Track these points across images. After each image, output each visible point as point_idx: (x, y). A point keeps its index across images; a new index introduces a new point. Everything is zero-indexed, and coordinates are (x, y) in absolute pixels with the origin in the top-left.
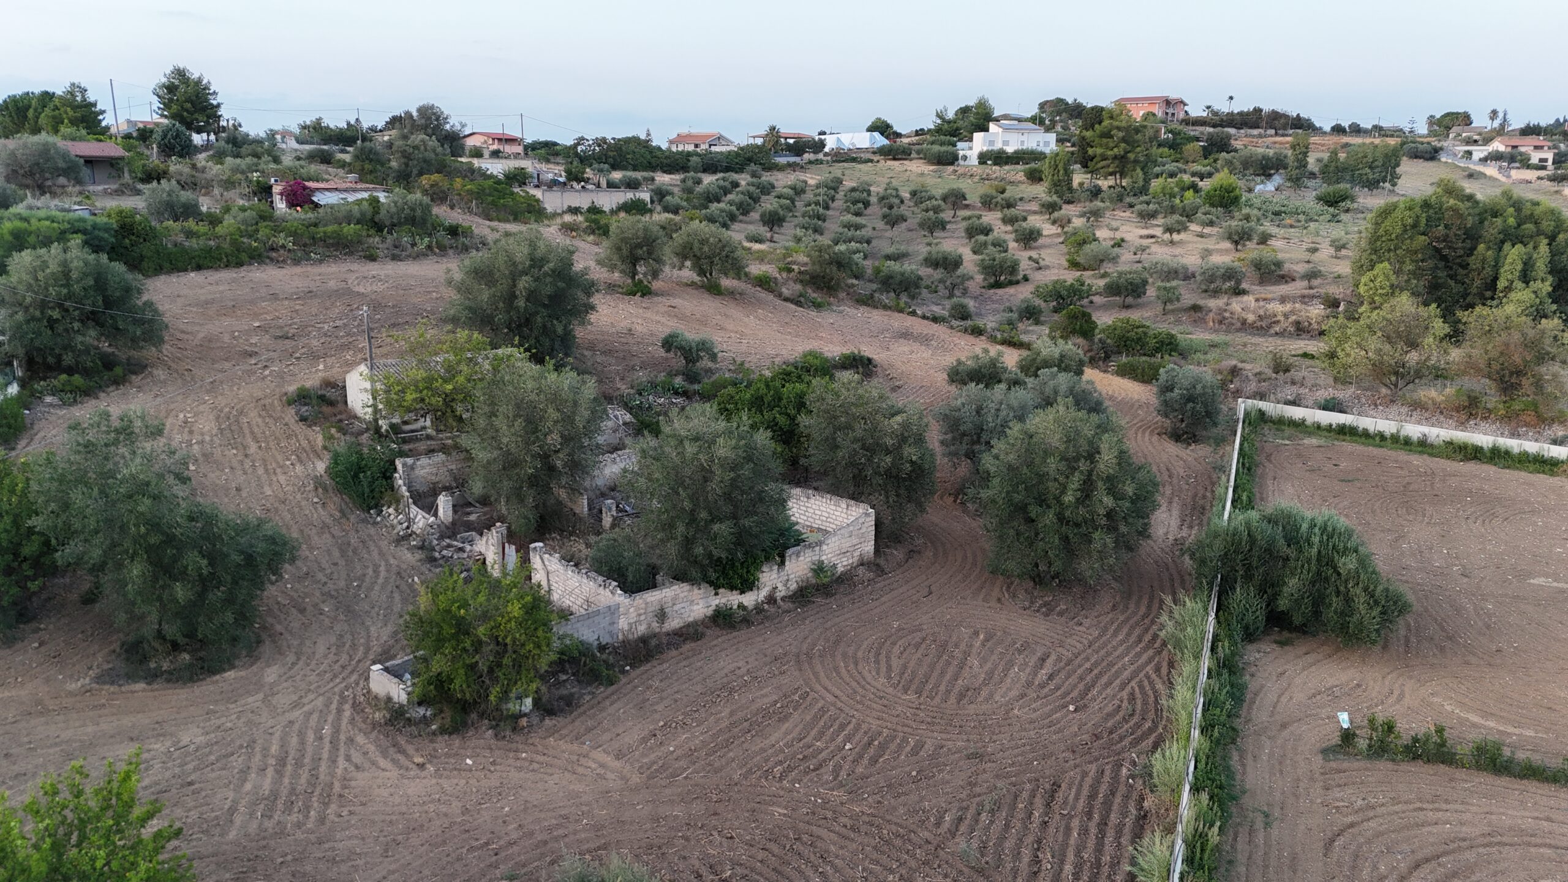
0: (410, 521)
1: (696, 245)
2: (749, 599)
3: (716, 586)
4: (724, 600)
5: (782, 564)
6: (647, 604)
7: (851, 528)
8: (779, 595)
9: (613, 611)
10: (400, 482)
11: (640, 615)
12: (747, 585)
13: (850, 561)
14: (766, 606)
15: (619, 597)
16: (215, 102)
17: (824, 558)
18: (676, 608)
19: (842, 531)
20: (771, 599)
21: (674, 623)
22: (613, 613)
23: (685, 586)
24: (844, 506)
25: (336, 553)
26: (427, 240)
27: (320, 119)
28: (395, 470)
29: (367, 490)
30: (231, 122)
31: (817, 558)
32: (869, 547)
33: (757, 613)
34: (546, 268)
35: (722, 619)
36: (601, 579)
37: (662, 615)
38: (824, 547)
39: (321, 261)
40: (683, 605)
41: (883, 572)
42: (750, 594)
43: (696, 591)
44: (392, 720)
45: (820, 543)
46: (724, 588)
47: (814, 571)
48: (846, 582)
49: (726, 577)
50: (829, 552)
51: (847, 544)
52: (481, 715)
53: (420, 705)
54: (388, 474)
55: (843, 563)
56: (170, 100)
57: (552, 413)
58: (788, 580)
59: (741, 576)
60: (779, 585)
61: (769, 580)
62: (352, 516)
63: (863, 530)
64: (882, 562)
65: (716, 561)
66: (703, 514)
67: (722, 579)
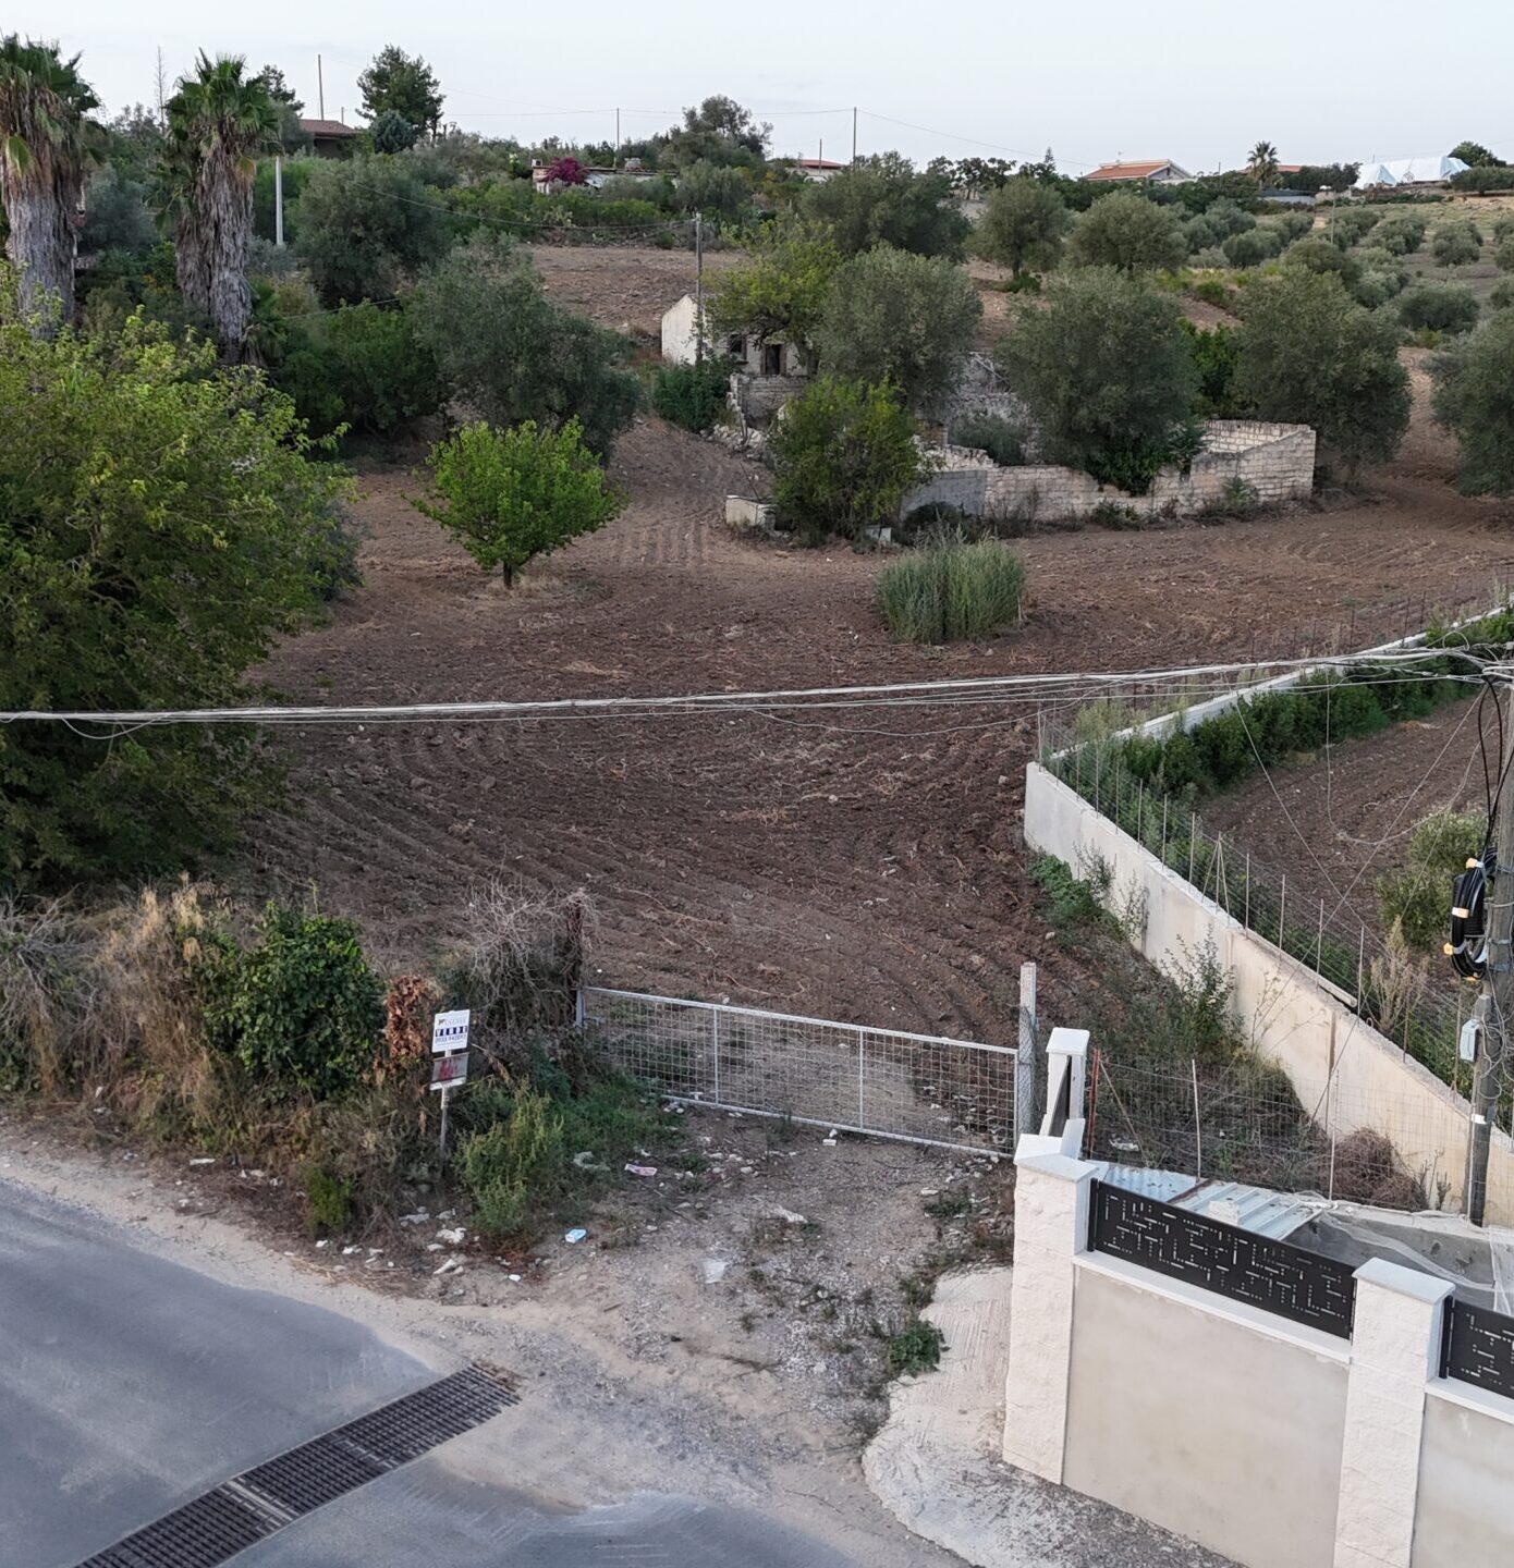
0: (746, 438)
1: (1112, 224)
2: (1141, 506)
3: (1103, 480)
4: (1110, 500)
5: (1186, 471)
6: (1017, 480)
7: (1282, 448)
8: (1180, 511)
9: (979, 477)
10: (734, 401)
11: (1009, 492)
12: (1139, 487)
13: (1278, 491)
14: (1161, 518)
15: (988, 465)
17: (1242, 477)
18: (1052, 495)
19: (1269, 449)
20: (1169, 512)
21: (1046, 514)
22: (979, 481)
23: (1063, 471)
24: (1277, 432)
28: (729, 389)
29: (697, 408)
31: (1232, 475)
32: (1305, 479)
33: (1151, 522)
35: (1106, 519)
36: (966, 450)
37: (1034, 497)
38: (1243, 463)
39: (604, 245)
40: (1059, 494)
41: (1321, 510)
42: (1143, 499)
43: (1076, 481)
44: (750, 535)
45: (1238, 456)
46: (1111, 483)
47: (1228, 491)
48: (1271, 512)
49: (1114, 465)
50: (1249, 472)
51: (1275, 467)
52: (839, 534)
53: (777, 528)
54: (721, 391)
55: (1268, 491)
56: (379, 93)
57: (918, 297)
58: (1191, 495)
59: (1132, 469)
60: (1181, 498)
61: (1168, 488)
62: (681, 436)
63: (1298, 454)
64: (1322, 501)
65: (1101, 432)
66: (1091, 373)
67: (1108, 468)
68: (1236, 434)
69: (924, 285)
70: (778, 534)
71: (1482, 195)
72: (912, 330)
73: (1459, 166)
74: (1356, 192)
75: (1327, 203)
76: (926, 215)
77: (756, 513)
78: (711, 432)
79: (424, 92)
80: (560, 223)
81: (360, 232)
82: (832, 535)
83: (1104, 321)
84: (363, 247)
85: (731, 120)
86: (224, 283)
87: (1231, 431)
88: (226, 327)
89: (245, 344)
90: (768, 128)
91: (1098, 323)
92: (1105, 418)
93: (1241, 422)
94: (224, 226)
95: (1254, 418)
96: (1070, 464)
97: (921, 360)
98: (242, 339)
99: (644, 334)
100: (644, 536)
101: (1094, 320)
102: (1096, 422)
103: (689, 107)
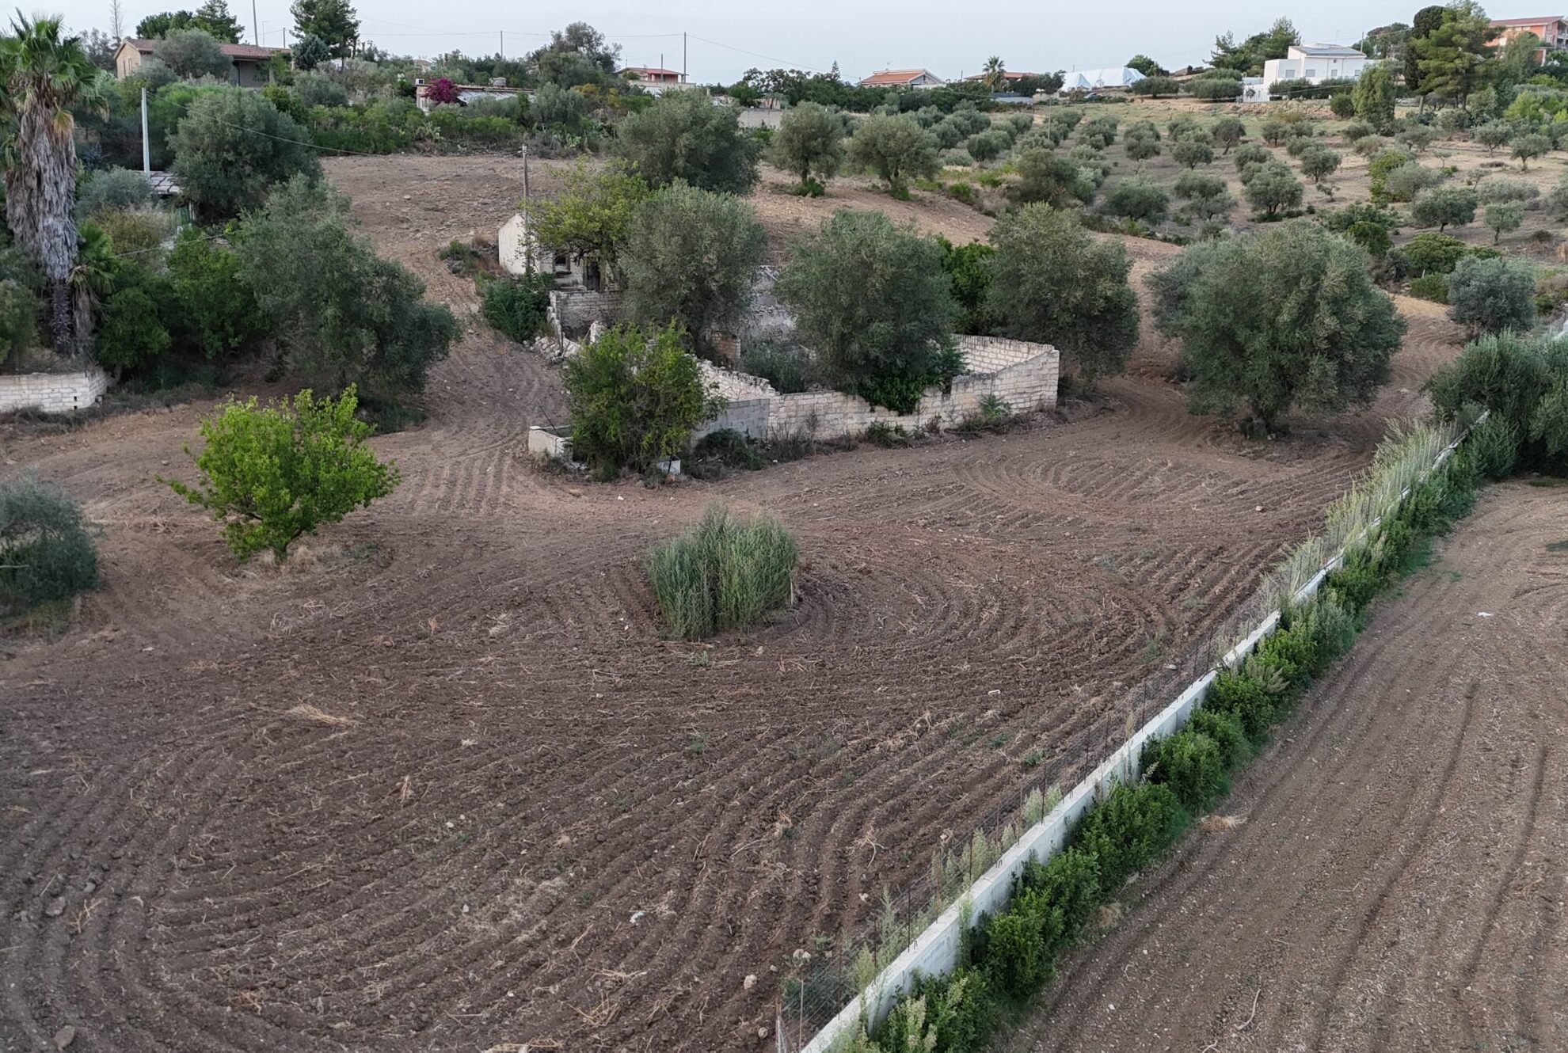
0: (562, 350)
1: (881, 140)
2: (908, 423)
3: (872, 400)
4: (880, 420)
5: (947, 391)
6: (798, 406)
7: (1030, 367)
8: (942, 426)
9: (763, 405)
10: (554, 315)
11: (790, 417)
12: (906, 406)
13: (1028, 405)
14: (927, 434)
15: (770, 394)
16: (353, 21)
17: (996, 394)
18: (829, 417)
19: (1020, 368)
20: (933, 428)
21: (824, 434)
22: (763, 408)
23: (839, 396)
24: (1025, 350)
25: (492, 369)
26: (578, 138)
27: (458, 52)
28: (549, 304)
29: (521, 321)
30: (367, 47)
31: (988, 392)
32: (1051, 393)
33: (917, 438)
34: (708, 126)
35: (878, 437)
36: (752, 378)
37: (813, 421)
38: (997, 382)
39: (468, 154)
40: (835, 416)
41: (1066, 420)
42: (910, 417)
43: (850, 404)
44: (551, 467)
45: (992, 376)
46: (881, 404)
47: (985, 407)
48: (1020, 424)
49: (883, 390)
50: (1002, 390)
51: (1024, 385)
52: (632, 467)
53: (575, 459)
54: (542, 305)
55: (1018, 406)
56: (308, 19)
57: (710, 232)
58: (953, 411)
59: (900, 393)
60: (943, 415)
61: (932, 406)
62: (506, 346)
63: (1045, 372)
64: (1065, 410)
65: (873, 365)
66: (861, 311)
67: (878, 392)
68: (989, 349)
70: (576, 465)
71: (1155, 98)
72: (705, 260)
73: (1134, 76)
74: (1063, 94)
75: (1041, 103)
76: (724, 144)
77: (556, 446)
78: (533, 343)
79: (344, 18)
80: (430, 136)
81: (231, 157)
82: (626, 469)
83: (871, 264)
84: (233, 172)
85: (589, 42)
86: (47, 229)
87: (985, 346)
88: (53, 269)
89: (72, 284)
90: (618, 48)
91: (867, 266)
92: (874, 352)
93: (993, 339)
94: (46, 176)
95: (1005, 335)
96: (845, 390)
97: (714, 286)
98: (69, 280)
99: (485, 244)
102: (866, 357)
103: (556, 31)
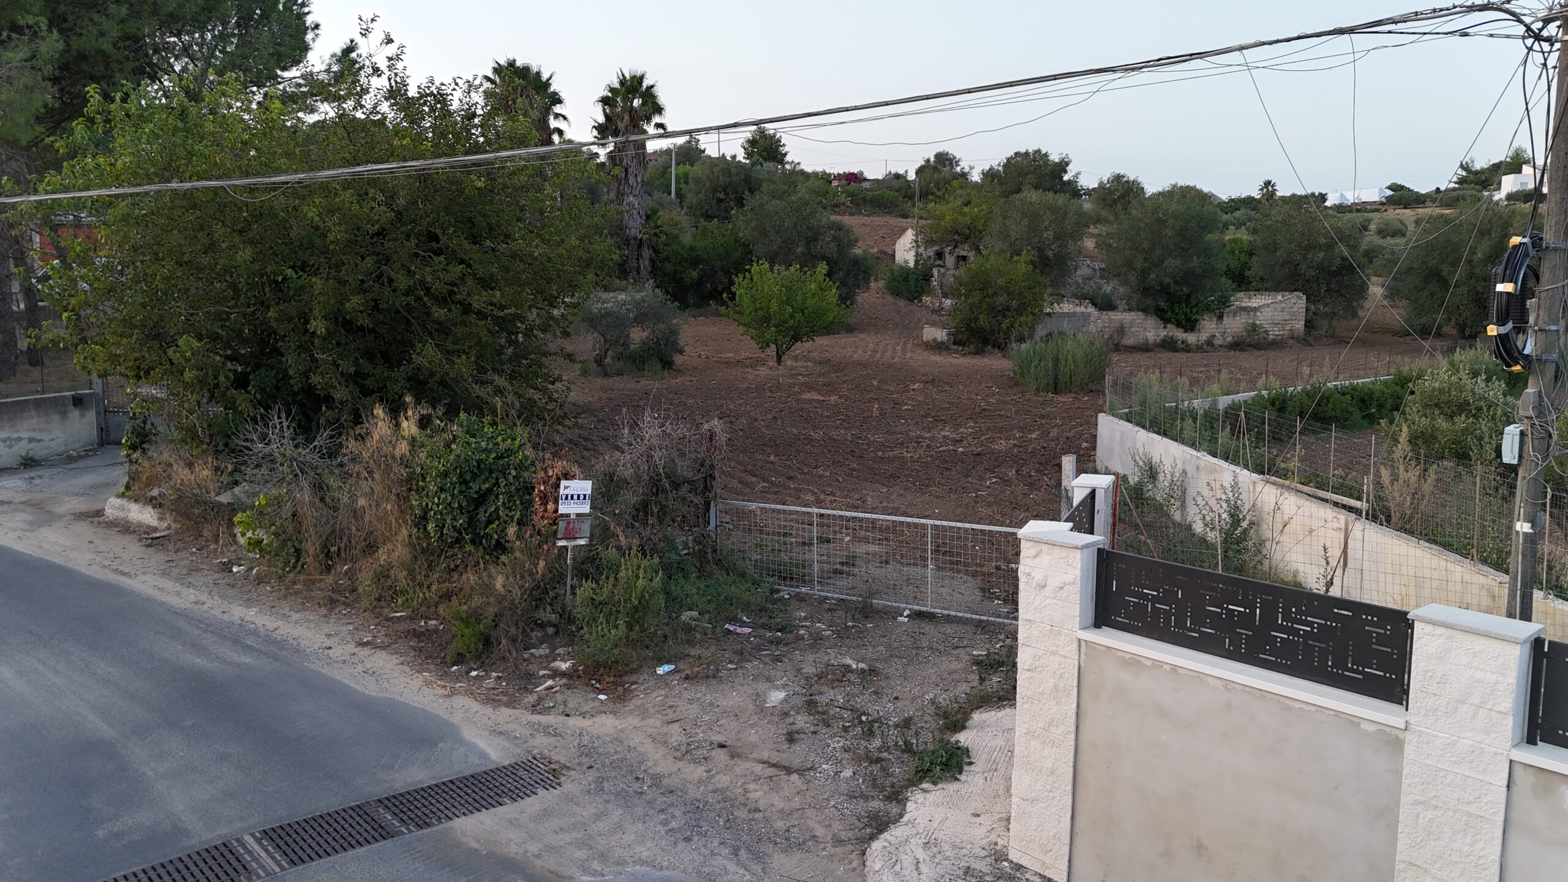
0: (940, 304)
2: (1191, 338)
3: (1166, 321)
4: (1171, 334)
5: (1220, 317)
6: (1110, 320)
7: (1284, 305)
8: (1217, 342)
9: (1086, 317)
10: (935, 283)
11: (1105, 327)
12: (1190, 326)
13: (1282, 333)
14: (1205, 347)
15: (1091, 309)
16: (784, 151)
17: (1258, 322)
18: (1133, 329)
19: (1275, 305)
20: (1210, 343)
21: (1129, 341)
22: (1086, 319)
23: (1141, 315)
24: (1280, 297)
25: (891, 312)
28: (933, 276)
29: (913, 287)
30: (793, 166)
31: (1250, 321)
32: (1300, 325)
33: (1198, 349)
35: (1169, 345)
36: (1077, 301)
37: (1121, 330)
38: (1258, 314)
39: (869, 215)
40: (1138, 329)
41: (1311, 345)
42: (1193, 334)
43: (1149, 322)
44: (937, 347)
45: (1255, 310)
46: (1173, 324)
47: (1248, 331)
48: (1277, 344)
49: (1173, 312)
50: (1263, 319)
51: (1279, 318)
52: (994, 346)
53: (954, 344)
54: (927, 277)
55: (1274, 333)
56: (753, 152)
57: (1049, 217)
58: (1224, 333)
59: (1185, 314)
60: (1217, 335)
61: (1208, 327)
62: (902, 303)
63: (1295, 309)
64: (1311, 339)
65: (1164, 290)
66: (1158, 252)
67: (1170, 313)
68: (1253, 300)
69: (1053, 209)
70: (956, 347)
71: (1405, 208)
72: (1045, 235)
73: (1389, 193)
74: (1326, 208)
77: (941, 335)
78: (921, 301)
79: (777, 151)
80: (844, 204)
81: (722, 196)
82: (989, 347)
83: (1166, 221)
84: (723, 206)
85: (951, 164)
86: (629, 204)
87: (1250, 298)
88: (630, 230)
89: (641, 239)
90: (971, 168)
91: (1162, 223)
92: (1167, 280)
93: (1257, 293)
94: (630, 170)
95: (1266, 290)
96: (1145, 310)
97: (1050, 254)
98: (639, 237)
99: (885, 253)
100: (871, 346)
101: (1160, 220)
102: (1161, 283)
103: (927, 157)
